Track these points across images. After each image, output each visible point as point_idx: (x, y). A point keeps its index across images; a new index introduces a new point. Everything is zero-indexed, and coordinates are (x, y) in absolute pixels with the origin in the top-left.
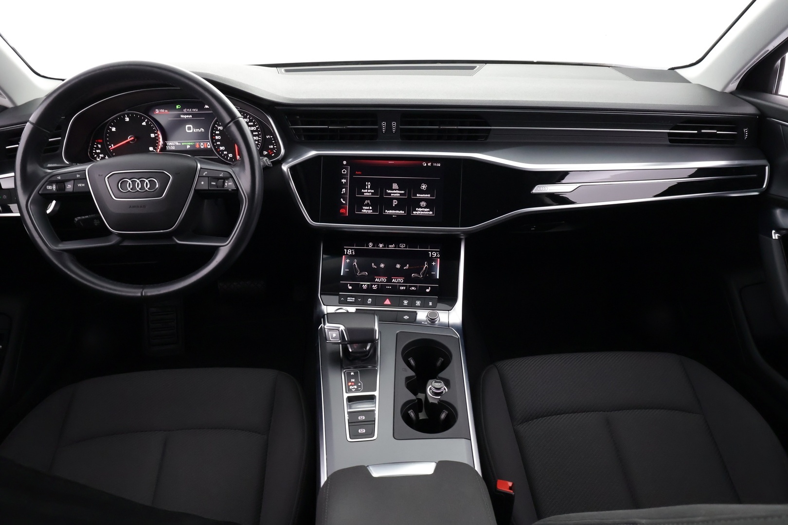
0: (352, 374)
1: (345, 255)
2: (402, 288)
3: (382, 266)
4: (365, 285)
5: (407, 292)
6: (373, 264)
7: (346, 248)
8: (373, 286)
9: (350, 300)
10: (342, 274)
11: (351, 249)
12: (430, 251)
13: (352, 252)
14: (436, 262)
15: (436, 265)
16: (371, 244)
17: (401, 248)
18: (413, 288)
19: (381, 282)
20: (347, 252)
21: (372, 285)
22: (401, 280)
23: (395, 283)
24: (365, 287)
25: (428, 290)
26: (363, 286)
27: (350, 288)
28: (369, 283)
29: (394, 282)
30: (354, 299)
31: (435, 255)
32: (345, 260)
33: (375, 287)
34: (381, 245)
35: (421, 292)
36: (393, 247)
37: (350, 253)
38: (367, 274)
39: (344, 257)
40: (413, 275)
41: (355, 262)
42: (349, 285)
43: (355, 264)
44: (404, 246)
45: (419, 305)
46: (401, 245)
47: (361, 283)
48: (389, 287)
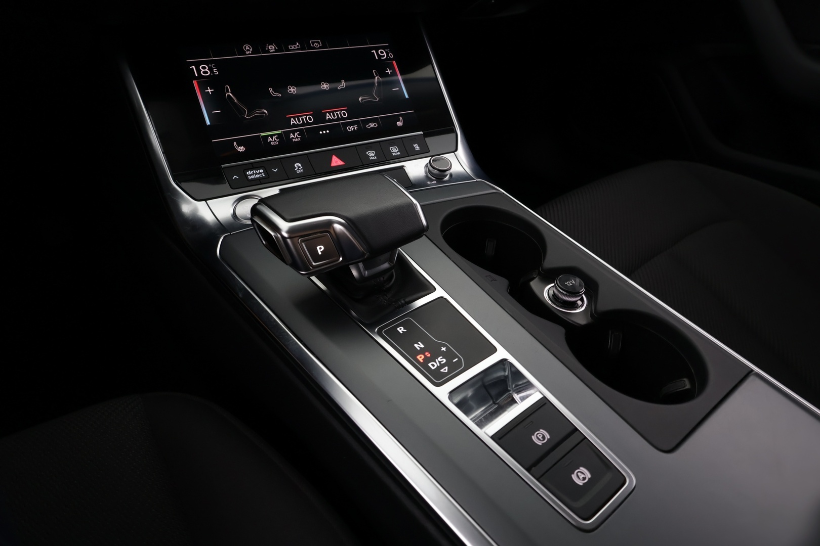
0: (401, 330)
1: (195, 78)
2: (352, 128)
3: (292, 90)
4: (272, 136)
5: (363, 134)
6: (271, 90)
7: (192, 63)
8: (292, 136)
9: (251, 175)
10: (208, 123)
11: (207, 63)
12: (371, 48)
13: (210, 69)
14: (392, 68)
15: (394, 73)
16: (248, 49)
17: (314, 48)
18: (372, 125)
19: (303, 124)
20: (199, 71)
21: (288, 133)
22: (342, 113)
23: (333, 120)
24: (274, 141)
25: (400, 124)
26: (270, 139)
27: (241, 149)
28: (279, 132)
29: (330, 120)
30: (261, 171)
31: (385, 54)
32: (203, 88)
33: (295, 137)
34: (272, 48)
35: (388, 128)
36: (298, 49)
37: (207, 73)
38: (266, 112)
39: (195, 82)
40: (362, 100)
41: (228, 92)
42: (235, 143)
43: (230, 94)
44: (319, 44)
45: (399, 153)
46: (313, 43)
47: (263, 134)
48: (324, 132)
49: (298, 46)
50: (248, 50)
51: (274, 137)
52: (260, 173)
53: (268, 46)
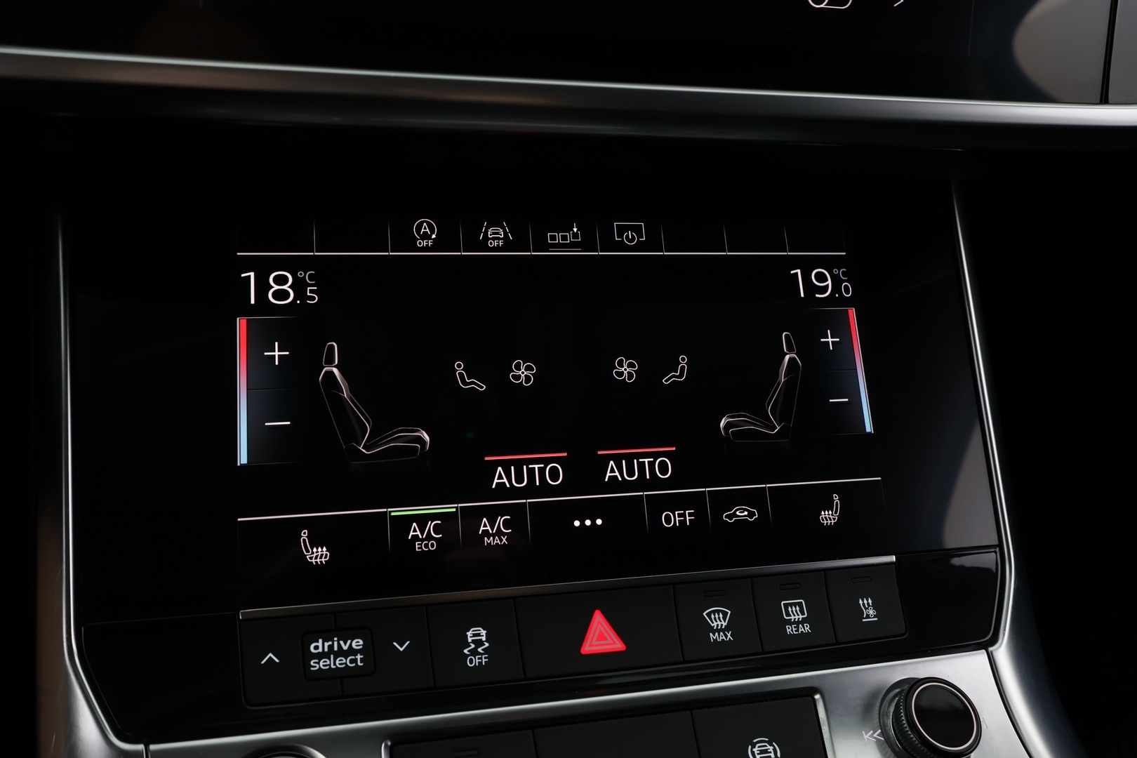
1: (247, 310)
2: (674, 518)
3: (523, 373)
4: (422, 520)
5: (709, 543)
7: (249, 264)
8: (485, 525)
10: (243, 458)
11: (293, 265)
12: (797, 262)
13: (299, 286)
14: (842, 330)
15: (844, 346)
16: (426, 230)
17: (623, 246)
18: (741, 513)
19: (531, 491)
20: (263, 287)
21: (473, 516)
22: (658, 462)
23: (625, 486)
24: (423, 538)
25: (828, 517)
26: (414, 530)
27: (318, 555)
28: (450, 508)
29: (615, 485)
30: (357, 644)
31: (829, 283)
32: (259, 342)
33: (494, 532)
34: (496, 235)
36: (572, 245)
37: (288, 295)
38: (427, 438)
39: (241, 324)
40: (728, 426)
41: (330, 361)
42: (304, 535)
43: (336, 371)
44: (640, 236)
45: (806, 628)
46: (622, 230)
47: (397, 512)
48: (588, 523)
49: (575, 235)
50: (426, 236)
51: (431, 525)
52: (351, 651)
53: (487, 228)
